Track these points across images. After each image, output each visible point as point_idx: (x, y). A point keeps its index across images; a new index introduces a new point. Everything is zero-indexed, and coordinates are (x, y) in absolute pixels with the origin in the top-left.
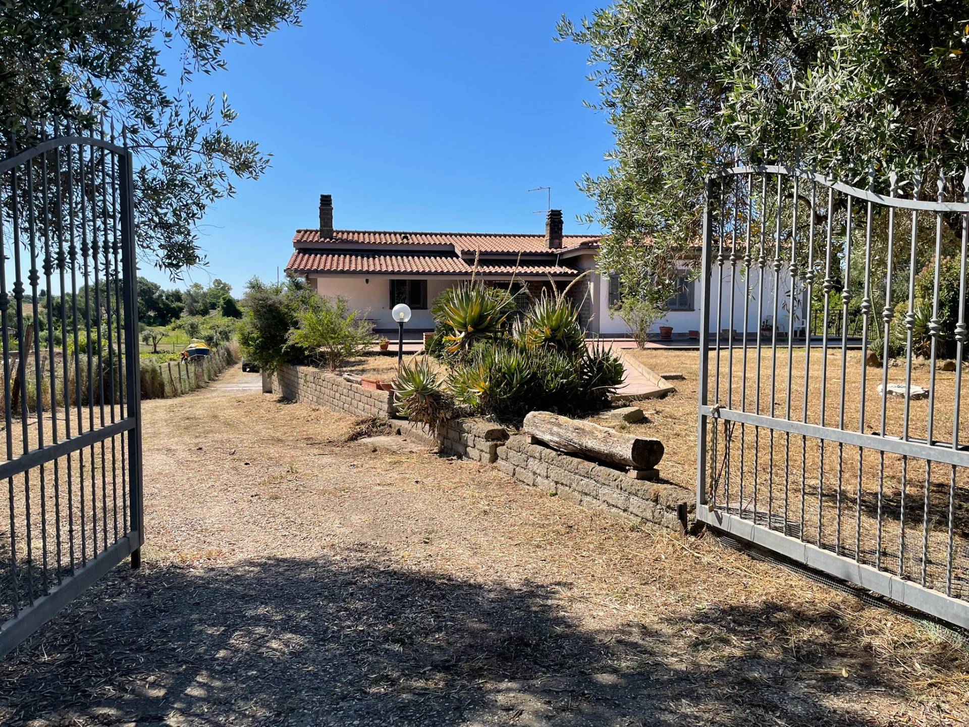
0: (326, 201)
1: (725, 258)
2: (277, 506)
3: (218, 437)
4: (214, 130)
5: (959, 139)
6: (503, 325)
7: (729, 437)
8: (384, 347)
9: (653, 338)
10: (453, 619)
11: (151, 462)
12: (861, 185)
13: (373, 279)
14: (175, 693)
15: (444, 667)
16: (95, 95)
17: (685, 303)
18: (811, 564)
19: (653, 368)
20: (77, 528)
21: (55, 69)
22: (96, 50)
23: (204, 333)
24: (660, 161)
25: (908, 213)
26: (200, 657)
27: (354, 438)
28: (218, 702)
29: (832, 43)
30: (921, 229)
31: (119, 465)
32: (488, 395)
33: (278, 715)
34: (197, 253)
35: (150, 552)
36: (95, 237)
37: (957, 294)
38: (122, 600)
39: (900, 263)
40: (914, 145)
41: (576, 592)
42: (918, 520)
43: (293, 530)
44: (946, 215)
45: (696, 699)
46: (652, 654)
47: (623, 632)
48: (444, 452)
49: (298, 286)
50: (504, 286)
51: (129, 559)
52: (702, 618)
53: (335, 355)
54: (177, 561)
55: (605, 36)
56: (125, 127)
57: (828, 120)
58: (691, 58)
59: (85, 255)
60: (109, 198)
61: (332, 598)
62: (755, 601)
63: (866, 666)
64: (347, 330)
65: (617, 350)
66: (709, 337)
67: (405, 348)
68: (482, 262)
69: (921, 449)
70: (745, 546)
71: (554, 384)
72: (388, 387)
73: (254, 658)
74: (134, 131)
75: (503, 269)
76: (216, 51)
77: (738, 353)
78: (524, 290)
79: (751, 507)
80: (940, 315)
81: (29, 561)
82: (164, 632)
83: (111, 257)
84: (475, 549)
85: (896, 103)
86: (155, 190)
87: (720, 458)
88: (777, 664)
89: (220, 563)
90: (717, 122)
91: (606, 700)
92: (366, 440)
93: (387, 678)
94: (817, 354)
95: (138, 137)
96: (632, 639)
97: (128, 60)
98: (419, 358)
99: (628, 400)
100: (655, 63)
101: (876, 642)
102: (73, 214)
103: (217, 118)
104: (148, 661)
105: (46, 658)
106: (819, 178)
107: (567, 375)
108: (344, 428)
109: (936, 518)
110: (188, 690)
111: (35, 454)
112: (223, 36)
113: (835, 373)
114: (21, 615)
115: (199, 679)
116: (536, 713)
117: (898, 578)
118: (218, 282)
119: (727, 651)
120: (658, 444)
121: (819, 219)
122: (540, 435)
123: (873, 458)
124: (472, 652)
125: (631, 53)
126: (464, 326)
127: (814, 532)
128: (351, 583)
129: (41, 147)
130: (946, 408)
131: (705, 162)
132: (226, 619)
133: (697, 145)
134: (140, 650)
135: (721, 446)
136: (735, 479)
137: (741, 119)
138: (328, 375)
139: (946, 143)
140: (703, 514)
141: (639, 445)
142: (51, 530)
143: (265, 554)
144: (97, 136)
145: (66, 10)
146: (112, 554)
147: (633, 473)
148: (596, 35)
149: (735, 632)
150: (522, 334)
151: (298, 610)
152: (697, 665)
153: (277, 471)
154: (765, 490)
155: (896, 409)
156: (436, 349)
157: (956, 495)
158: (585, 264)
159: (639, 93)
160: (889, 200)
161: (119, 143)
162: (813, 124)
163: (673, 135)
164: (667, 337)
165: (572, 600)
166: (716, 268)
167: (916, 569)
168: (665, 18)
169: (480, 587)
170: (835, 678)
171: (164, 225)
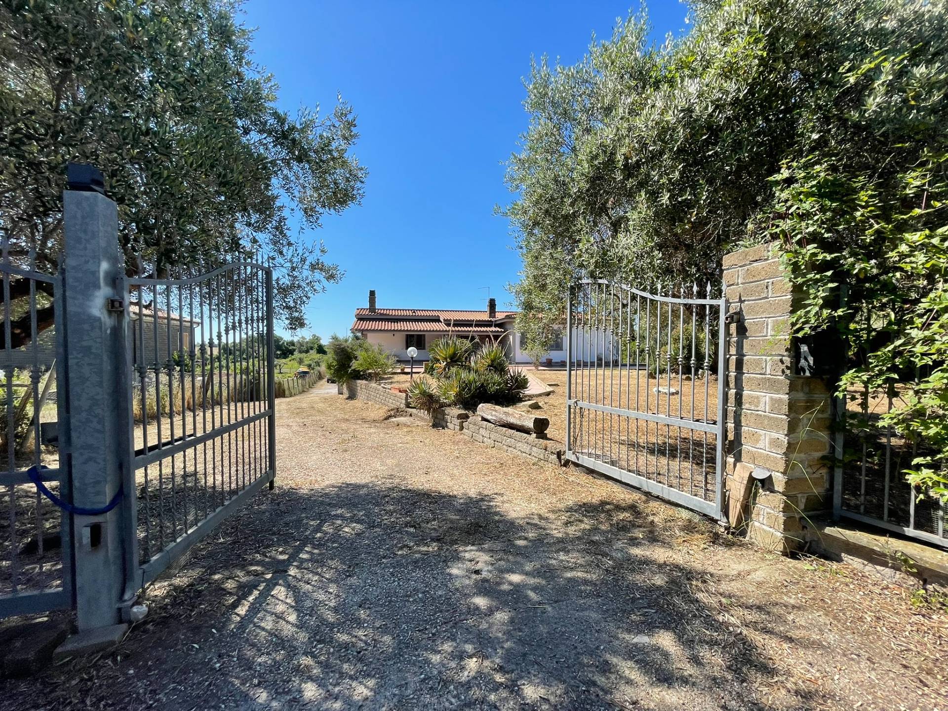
0: (372, 293)
1: (579, 324)
2: (347, 456)
3: (314, 418)
4: (316, 258)
5: (690, 267)
6: (466, 358)
7: (582, 416)
8: (402, 370)
9: (543, 364)
10: (442, 514)
11: (279, 432)
12: (644, 290)
13: (397, 334)
14: (293, 557)
15: (438, 540)
16: (255, 241)
17: (558, 346)
18: (623, 480)
19: (543, 380)
20: (240, 468)
21: (232, 227)
22: (254, 217)
23: (307, 363)
24: (546, 276)
25: (666, 304)
26: (307, 537)
27: (387, 418)
28: (317, 561)
29: (628, 220)
30: (673, 311)
31: (263, 434)
32: (459, 395)
33: (350, 567)
34: (305, 322)
35: (278, 482)
36: (252, 314)
37: (691, 342)
38: (263, 507)
39: (664, 326)
40: (668, 271)
41: (505, 498)
42: (675, 457)
43: (356, 468)
44: (685, 305)
45: (567, 552)
46: (544, 529)
47: (530, 518)
48: (435, 426)
49: (357, 338)
50: (466, 337)
51: (268, 485)
52: (569, 510)
53: (377, 374)
54: (293, 486)
55: (518, 214)
56: (269, 257)
57: (627, 257)
58: (560, 226)
59: (247, 324)
60: (260, 294)
61: (377, 504)
62: (595, 500)
63: (651, 532)
64: (383, 361)
65: (525, 371)
66: (572, 364)
67: (414, 370)
68: (455, 325)
69: (676, 422)
70: (591, 472)
71: (493, 389)
72: (405, 391)
73: (336, 537)
74: (274, 259)
75: (465, 329)
76: (318, 218)
77: (586, 372)
78: (477, 340)
79: (593, 452)
80: (683, 353)
81: (214, 487)
82: (287, 524)
83: (261, 324)
84: (452, 477)
85: (660, 250)
86: (284, 289)
87: (578, 427)
88: (607, 532)
89: (316, 486)
90: (574, 257)
91: (521, 554)
92: (394, 419)
93: (407, 546)
94: (625, 372)
95: (275, 262)
96: (534, 522)
97: (271, 222)
98: (422, 376)
99: (531, 397)
100: (542, 228)
101: (656, 519)
102: (240, 301)
103: (317, 252)
104: (278, 540)
105: (222, 540)
106: (624, 286)
107: (499, 384)
108: (382, 413)
109: (683, 455)
110: (301, 556)
111: (218, 430)
112: (321, 210)
113: (633, 382)
114: (209, 517)
115: (306, 549)
116: (485, 562)
117: (666, 486)
118: (314, 336)
119: (583, 526)
120: (546, 420)
121: (624, 306)
122: (486, 416)
123: (652, 425)
124: (452, 531)
125: (531, 223)
126: (446, 359)
127: (624, 464)
128: (386, 496)
129: (225, 268)
130: (687, 399)
131: (568, 277)
132: (320, 516)
133: (564, 269)
134: (274, 534)
135: (578, 420)
136: (585, 437)
137: (585, 256)
138: (373, 385)
139: (684, 269)
140: (569, 456)
141: (537, 421)
142: (226, 470)
143: (341, 481)
144: (254, 262)
145: (240, 197)
146: (259, 482)
147: (534, 435)
148: (513, 213)
149: (586, 516)
150: (476, 363)
151: (359, 511)
152: (567, 534)
153: (346, 436)
154: (600, 443)
155: (664, 400)
156: (430, 371)
157: (694, 444)
158: (508, 326)
159: (535, 242)
160: (657, 298)
161: (266, 265)
162: (620, 260)
163: (552, 264)
164: (549, 364)
165: (503, 502)
166: (574, 329)
167: (675, 482)
168: (547, 206)
169: (455, 497)
170: (636, 539)
171: (288, 307)
